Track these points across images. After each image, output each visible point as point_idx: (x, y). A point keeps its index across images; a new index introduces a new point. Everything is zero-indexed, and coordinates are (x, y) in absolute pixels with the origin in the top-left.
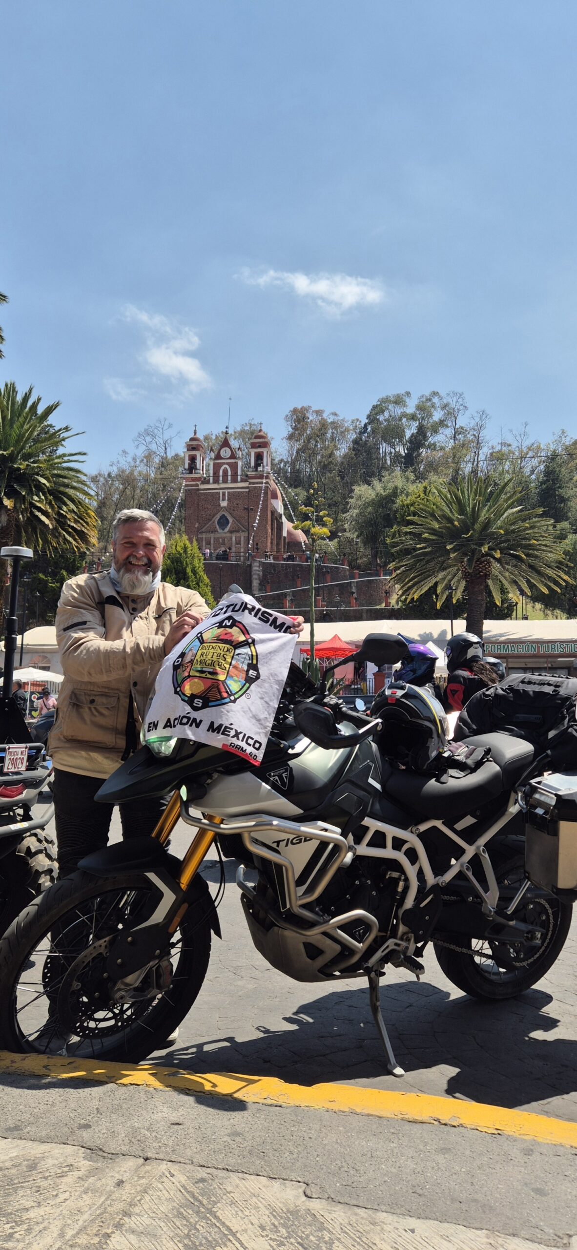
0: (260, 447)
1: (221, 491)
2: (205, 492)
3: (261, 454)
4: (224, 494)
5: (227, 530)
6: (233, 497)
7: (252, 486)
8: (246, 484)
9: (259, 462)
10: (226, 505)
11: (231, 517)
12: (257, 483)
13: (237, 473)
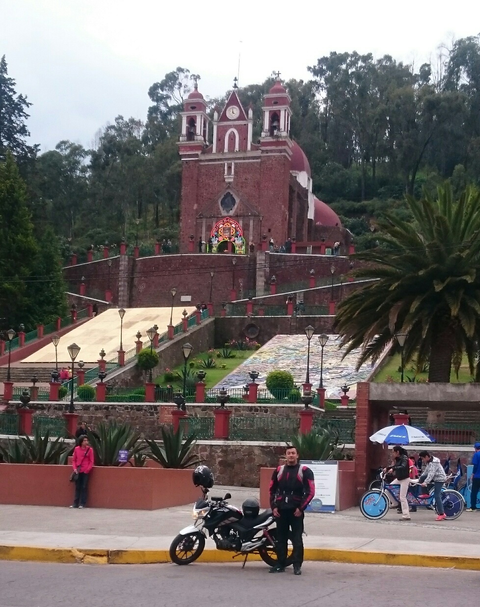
0: (276, 103)
1: (226, 163)
2: (206, 163)
3: (277, 112)
4: (230, 168)
5: (232, 213)
6: (241, 170)
7: (265, 154)
8: (258, 153)
9: (275, 124)
10: (232, 180)
11: (238, 195)
12: (271, 151)
13: (246, 139)
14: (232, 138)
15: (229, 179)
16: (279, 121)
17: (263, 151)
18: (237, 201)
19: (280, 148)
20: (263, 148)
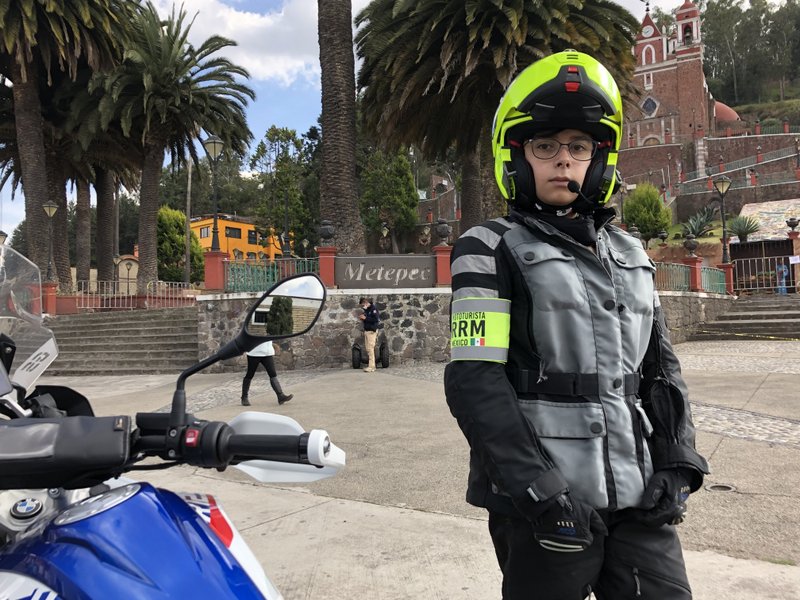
0: (687, 17)
1: (645, 74)
3: (689, 24)
4: (648, 77)
5: (653, 115)
6: (658, 78)
7: (681, 62)
8: (674, 61)
9: (688, 34)
10: (651, 88)
11: (659, 100)
12: (686, 58)
13: (662, 51)
14: (649, 53)
15: (649, 87)
16: (691, 31)
17: (678, 60)
18: (658, 104)
19: (695, 54)
20: (679, 56)
